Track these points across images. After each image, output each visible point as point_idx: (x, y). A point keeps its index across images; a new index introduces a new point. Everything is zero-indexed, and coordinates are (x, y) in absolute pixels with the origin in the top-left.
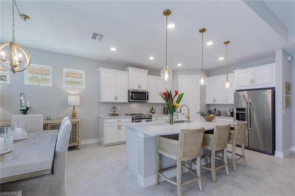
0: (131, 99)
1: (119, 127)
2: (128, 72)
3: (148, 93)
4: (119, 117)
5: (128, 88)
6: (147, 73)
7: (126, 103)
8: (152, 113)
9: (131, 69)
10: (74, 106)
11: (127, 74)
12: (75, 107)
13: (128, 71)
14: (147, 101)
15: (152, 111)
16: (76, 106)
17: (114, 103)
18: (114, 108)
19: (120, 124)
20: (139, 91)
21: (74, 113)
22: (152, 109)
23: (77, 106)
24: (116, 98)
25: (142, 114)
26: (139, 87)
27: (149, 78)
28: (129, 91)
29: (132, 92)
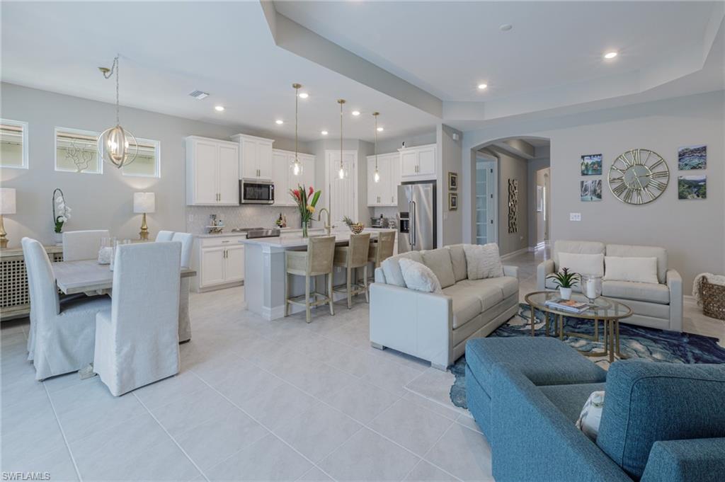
0: (244, 199)
1: (225, 254)
2: (237, 143)
3: (273, 186)
4: (224, 234)
5: (239, 176)
6: (271, 146)
7: (233, 207)
8: (281, 227)
9: (243, 138)
10: (145, 214)
11: (237, 148)
12: (146, 217)
13: (239, 142)
14: (272, 202)
15: (281, 223)
16: (148, 214)
17: (212, 207)
18: (214, 217)
19: (227, 248)
20: (257, 183)
21: (144, 229)
22: (281, 218)
23: (151, 214)
24: (218, 197)
25: (262, 229)
26: (259, 173)
27: (275, 155)
28: (240, 181)
29: (246, 185)
